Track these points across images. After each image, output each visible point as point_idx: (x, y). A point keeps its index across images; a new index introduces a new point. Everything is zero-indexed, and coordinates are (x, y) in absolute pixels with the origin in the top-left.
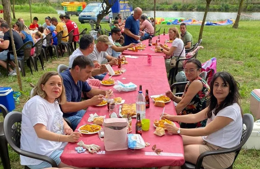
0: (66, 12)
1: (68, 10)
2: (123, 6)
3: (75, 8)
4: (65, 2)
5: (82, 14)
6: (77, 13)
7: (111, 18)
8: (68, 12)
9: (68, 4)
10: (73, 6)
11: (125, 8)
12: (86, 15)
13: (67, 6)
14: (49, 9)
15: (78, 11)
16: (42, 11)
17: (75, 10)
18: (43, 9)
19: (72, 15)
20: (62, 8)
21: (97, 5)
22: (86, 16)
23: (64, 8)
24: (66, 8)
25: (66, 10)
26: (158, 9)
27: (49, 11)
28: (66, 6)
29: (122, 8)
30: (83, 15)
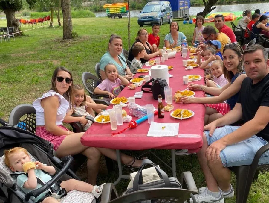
0: (109, 14)
1: (111, 12)
2: (182, 3)
3: (118, 10)
4: (107, 4)
6: (121, 15)
7: (172, 17)
8: (110, 15)
9: (110, 6)
10: (115, 8)
11: (184, 5)
12: (147, 16)
13: (110, 8)
14: (87, 13)
16: (81, 16)
17: (118, 12)
18: (81, 13)
19: (115, 17)
21: (158, 4)
22: (147, 18)
23: (106, 11)
24: (109, 11)
25: (109, 12)
26: (193, 5)
27: (87, 15)
28: (108, 8)
29: (182, 5)
30: (143, 16)
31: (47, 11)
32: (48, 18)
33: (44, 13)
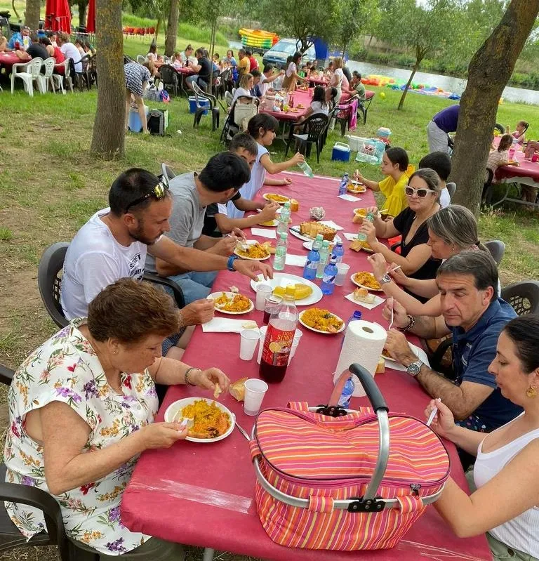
0: (245, 46)
1: (248, 44)
3: (261, 42)
4: (246, 29)
5: (269, 53)
6: (262, 50)
9: (250, 33)
10: (257, 38)
13: (248, 36)
15: (264, 48)
16: (205, 39)
17: (260, 45)
20: (239, 38)
22: (275, 58)
23: (242, 39)
24: (246, 40)
25: (245, 43)
29: (333, 53)
31: (150, 17)
32: (152, 31)
33: (146, 20)
